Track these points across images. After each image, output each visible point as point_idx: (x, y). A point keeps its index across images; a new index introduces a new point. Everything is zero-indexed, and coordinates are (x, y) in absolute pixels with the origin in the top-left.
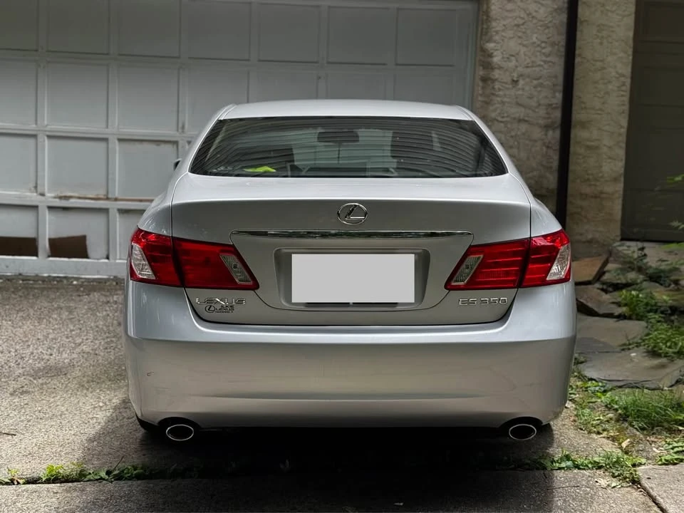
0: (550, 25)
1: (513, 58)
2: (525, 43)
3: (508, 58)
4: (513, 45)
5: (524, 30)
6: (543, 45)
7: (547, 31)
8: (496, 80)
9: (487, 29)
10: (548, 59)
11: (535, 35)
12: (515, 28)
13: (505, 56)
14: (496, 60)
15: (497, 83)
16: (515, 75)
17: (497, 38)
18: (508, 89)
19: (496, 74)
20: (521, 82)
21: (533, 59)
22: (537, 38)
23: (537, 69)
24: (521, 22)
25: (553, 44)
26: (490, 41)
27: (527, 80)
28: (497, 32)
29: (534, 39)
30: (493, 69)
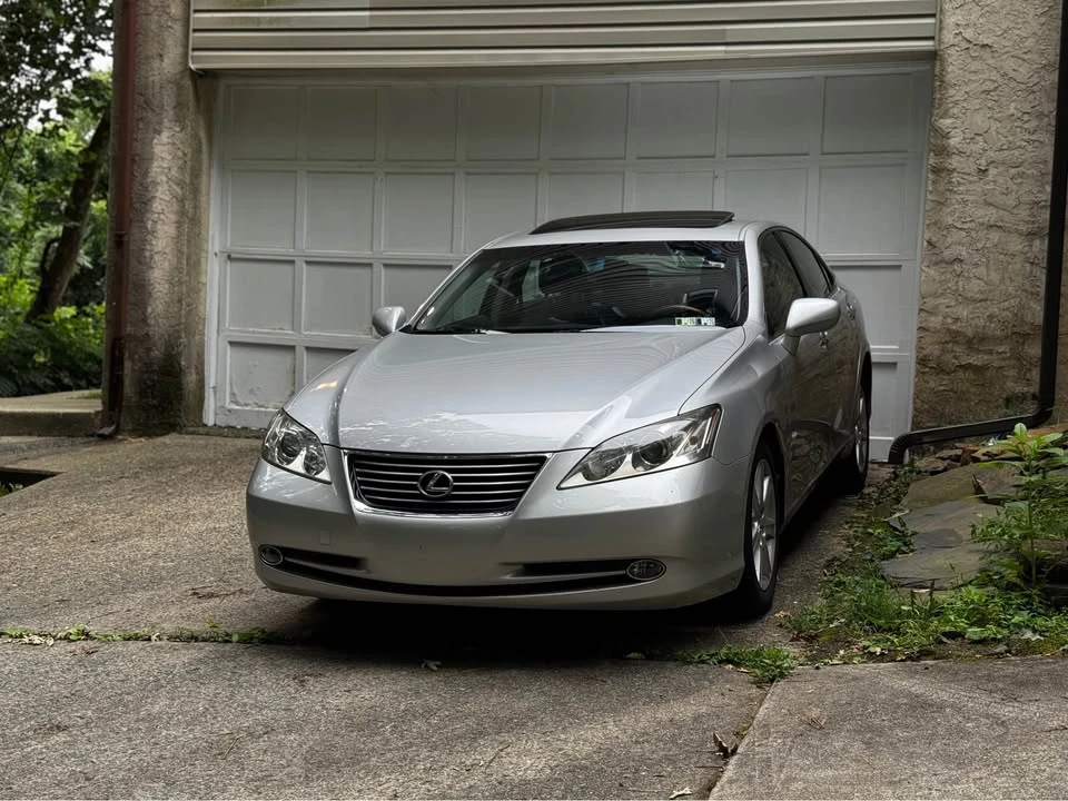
0: (1035, 88)
1: (980, 139)
2: (996, 116)
3: (972, 139)
4: (980, 120)
5: (996, 98)
6: (1026, 117)
7: (1032, 96)
8: (954, 169)
9: (941, 99)
10: (1034, 137)
11: (1013, 105)
12: (983, 96)
13: (968, 136)
14: (953, 142)
15: (956, 174)
16: (983, 162)
17: (955, 111)
18: (971, 182)
19: (954, 162)
20: (993, 171)
21: (1010, 138)
22: (1015, 109)
23: (1016, 153)
24: (991, 86)
25: (1041, 116)
26: (945, 115)
27: (1001, 169)
28: (956, 103)
29: (1012, 111)
30: (949, 155)
